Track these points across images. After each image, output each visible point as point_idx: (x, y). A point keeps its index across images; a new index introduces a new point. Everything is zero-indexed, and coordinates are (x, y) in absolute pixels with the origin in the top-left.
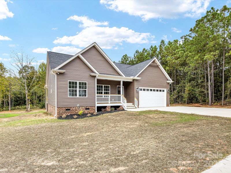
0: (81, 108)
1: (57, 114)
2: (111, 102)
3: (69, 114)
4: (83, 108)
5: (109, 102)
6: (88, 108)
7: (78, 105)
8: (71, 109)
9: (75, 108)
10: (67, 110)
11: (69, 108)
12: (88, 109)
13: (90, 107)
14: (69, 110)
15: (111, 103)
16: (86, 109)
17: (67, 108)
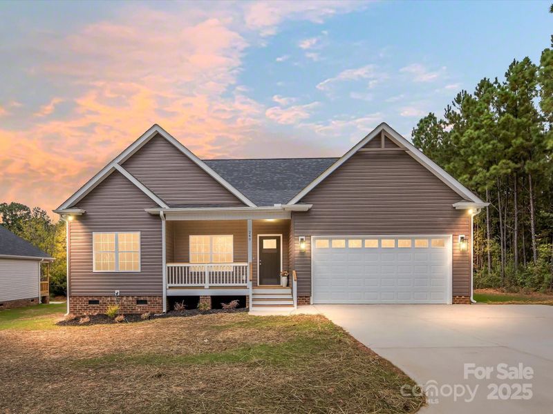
0: (125, 299)
1: (71, 312)
2: (212, 285)
3: (96, 314)
4: (130, 298)
5: (207, 285)
6: (142, 299)
7: (116, 291)
8: (101, 302)
9: (109, 299)
10: (91, 302)
11: (96, 299)
12: (145, 302)
13: (148, 299)
14: (97, 302)
15: (210, 287)
16: (139, 302)
17: (90, 299)
